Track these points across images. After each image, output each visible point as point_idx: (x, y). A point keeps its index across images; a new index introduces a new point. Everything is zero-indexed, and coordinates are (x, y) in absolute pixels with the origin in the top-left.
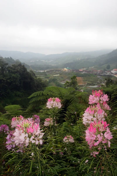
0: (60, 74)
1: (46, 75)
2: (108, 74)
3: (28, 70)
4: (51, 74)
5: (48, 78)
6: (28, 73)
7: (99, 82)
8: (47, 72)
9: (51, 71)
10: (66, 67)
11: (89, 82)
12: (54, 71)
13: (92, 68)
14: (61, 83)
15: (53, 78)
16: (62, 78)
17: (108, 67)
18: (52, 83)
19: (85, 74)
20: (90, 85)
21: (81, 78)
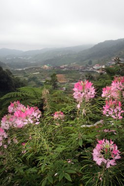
0: (40, 72)
1: (25, 73)
2: (90, 70)
3: (4, 69)
4: (30, 72)
5: (27, 76)
6: (4, 72)
7: (81, 78)
8: (26, 70)
9: (30, 68)
10: (47, 64)
11: (71, 79)
12: (34, 69)
13: (73, 64)
14: (42, 81)
15: (32, 76)
16: (42, 76)
17: (90, 63)
18: (31, 82)
19: (66, 71)
20: (72, 82)
21: (62, 75)
